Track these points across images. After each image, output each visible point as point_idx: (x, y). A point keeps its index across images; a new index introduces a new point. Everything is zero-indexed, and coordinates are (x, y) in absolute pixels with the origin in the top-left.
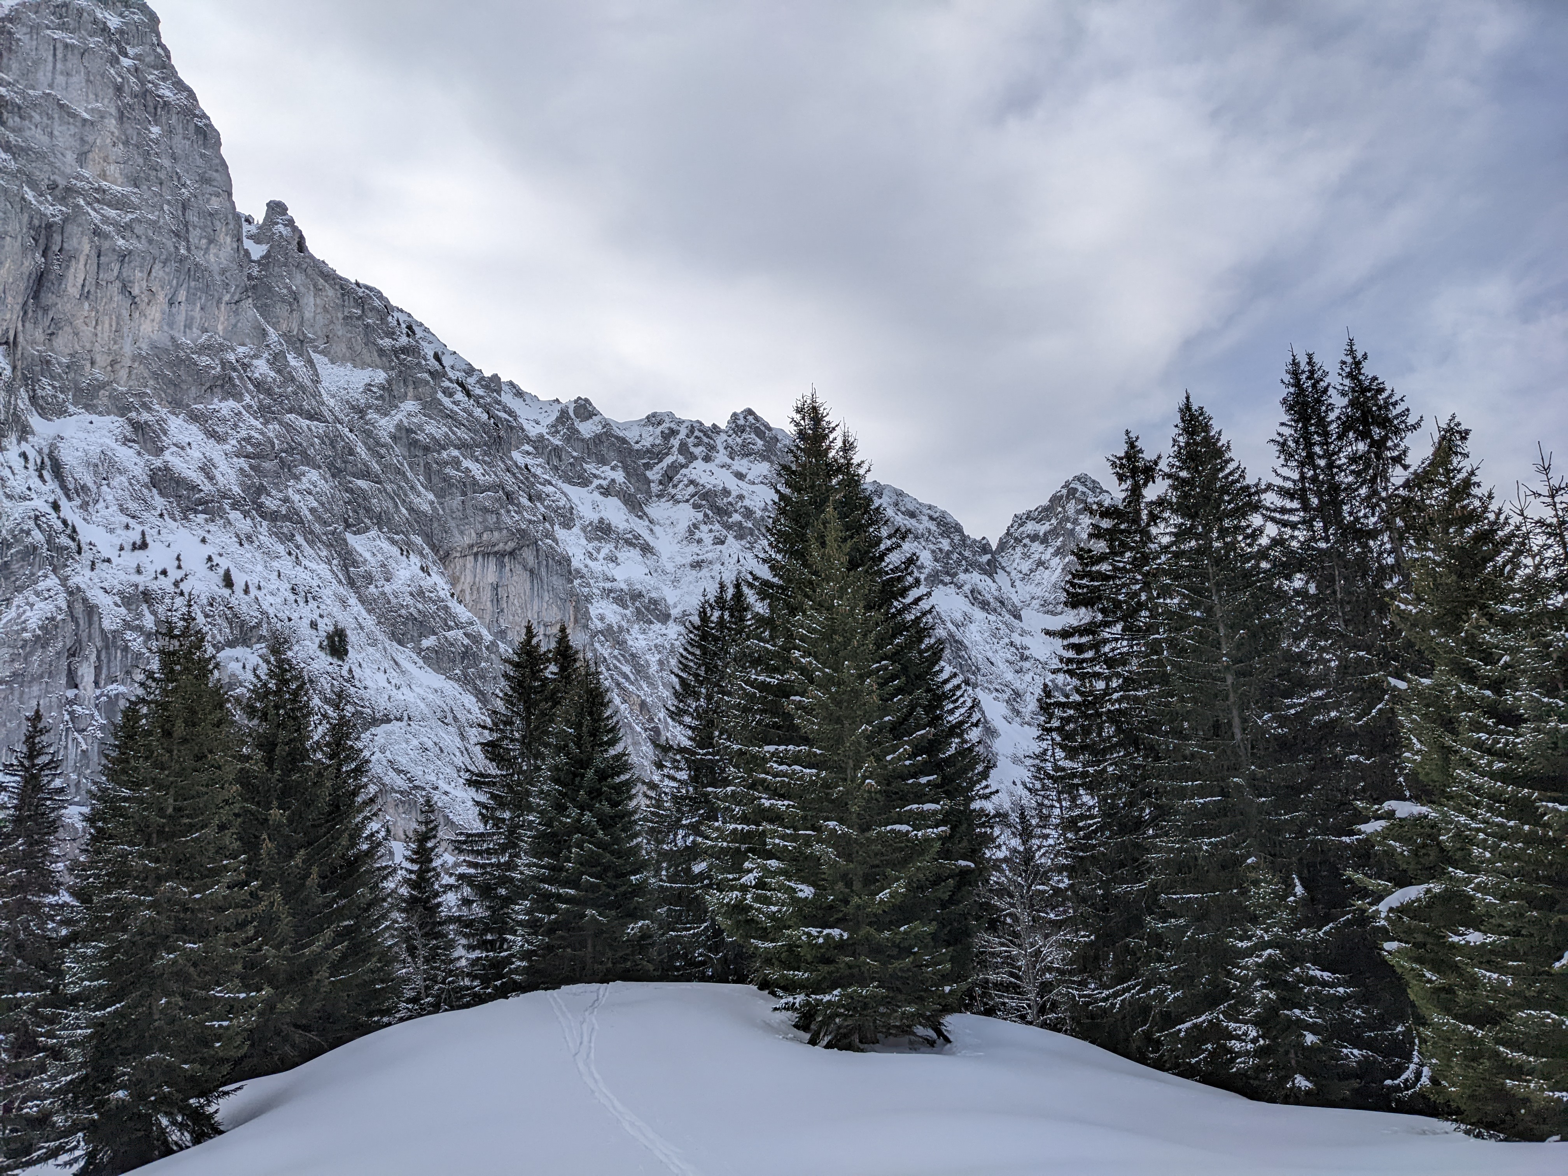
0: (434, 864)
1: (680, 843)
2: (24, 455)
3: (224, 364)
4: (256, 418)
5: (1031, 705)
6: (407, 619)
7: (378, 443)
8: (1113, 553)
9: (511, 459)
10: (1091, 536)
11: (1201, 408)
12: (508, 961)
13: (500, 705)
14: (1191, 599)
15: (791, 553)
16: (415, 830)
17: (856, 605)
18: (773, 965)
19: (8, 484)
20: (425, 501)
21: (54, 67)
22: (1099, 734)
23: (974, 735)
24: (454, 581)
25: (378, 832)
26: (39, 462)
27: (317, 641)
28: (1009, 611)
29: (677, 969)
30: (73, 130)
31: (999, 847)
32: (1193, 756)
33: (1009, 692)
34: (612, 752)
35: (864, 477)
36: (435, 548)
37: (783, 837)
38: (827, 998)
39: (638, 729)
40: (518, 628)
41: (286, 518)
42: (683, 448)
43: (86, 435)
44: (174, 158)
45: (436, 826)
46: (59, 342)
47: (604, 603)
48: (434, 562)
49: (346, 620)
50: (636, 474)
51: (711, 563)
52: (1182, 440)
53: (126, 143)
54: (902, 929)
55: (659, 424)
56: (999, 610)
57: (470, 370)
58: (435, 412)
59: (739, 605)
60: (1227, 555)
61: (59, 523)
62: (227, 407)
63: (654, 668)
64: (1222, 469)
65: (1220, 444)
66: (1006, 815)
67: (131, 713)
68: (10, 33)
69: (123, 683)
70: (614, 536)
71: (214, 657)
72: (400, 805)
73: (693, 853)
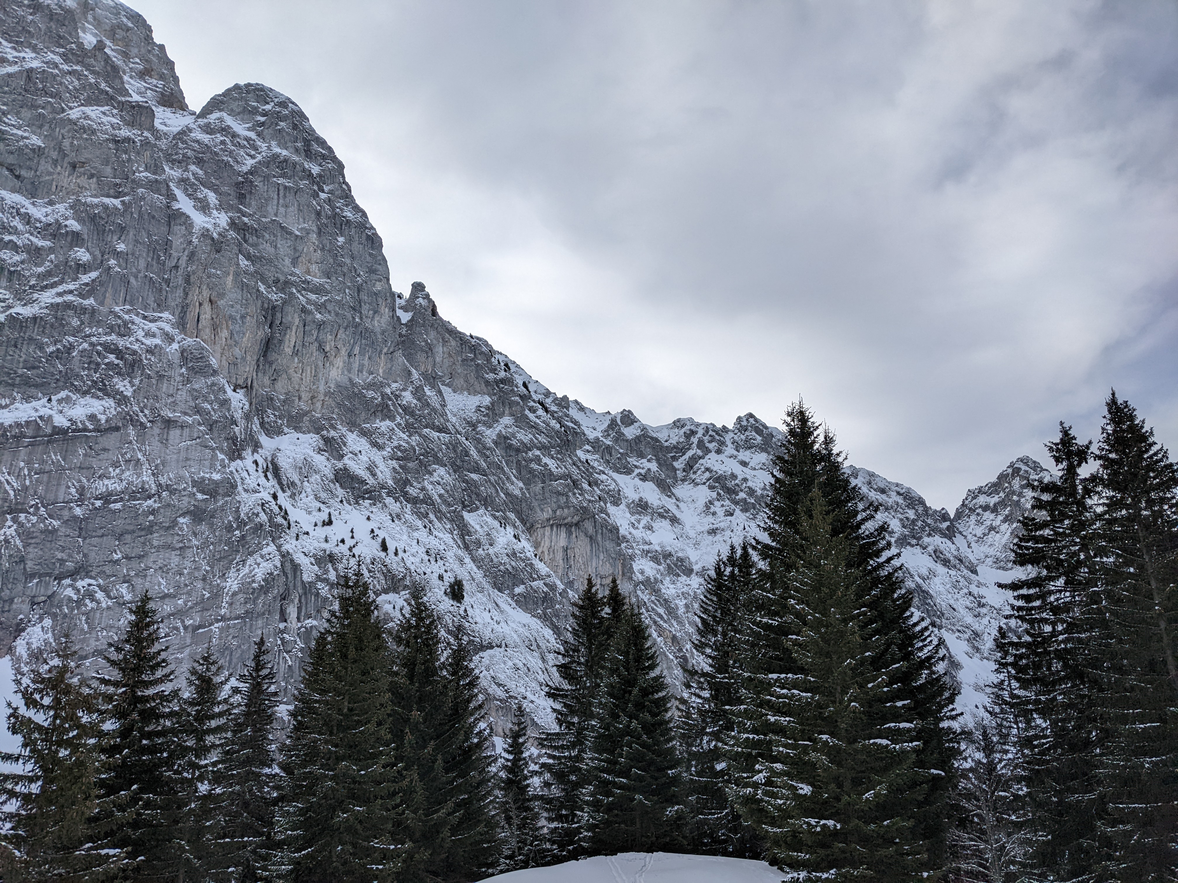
0: (524, 755)
1: (705, 746)
2: (256, 462)
3: (383, 395)
4: (404, 433)
5: (988, 643)
6: (505, 573)
7: (485, 447)
8: (1054, 520)
9: (576, 456)
10: (1033, 507)
11: (1126, 402)
12: (578, 831)
13: (570, 637)
14: (1125, 558)
15: (786, 524)
16: (511, 729)
17: (840, 564)
18: (780, 846)
19: (246, 482)
20: (516, 487)
21: (278, 203)
22: (1049, 669)
23: (941, 667)
24: (536, 545)
25: (484, 730)
26: (265, 467)
27: (443, 589)
28: (967, 567)
29: (705, 845)
30: (290, 243)
31: (965, 759)
32: (1132, 689)
33: (969, 633)
34: (652, 675)
35: (842, 463)
36: (523, 522)
37: (785, 746)
38: (825, 876)
39: (671, 657)
40: (581, 580)
41: (423, 501)
42: (701, 444)
43: (295, 447)
44: (353, 257)
45: (525, 727)
46: (279, 385)
47: (643, 561)
48: (523, 532)
49: (463, 574)
50: (666, 465)
51: (723, 530)
52: (1110, 429)
53: (323, 249)
54: (885, 823)
55: (683, 426)
56: (958, 566)
57: (548, 393)
58: (524, 424)
59: (745, 563)
60: (1155, 520)
61: (277, 508)
62: (384, 425)
63: (681, 610)
64: (1147, 451)
65: (1144, 431)
66: (970, 733)
67: (321, 640)
68: (251, 182)
69: (315, 619)
70: (650, 511)
71: (374, 601)
72: (500, 710)
73: (715, 755)
